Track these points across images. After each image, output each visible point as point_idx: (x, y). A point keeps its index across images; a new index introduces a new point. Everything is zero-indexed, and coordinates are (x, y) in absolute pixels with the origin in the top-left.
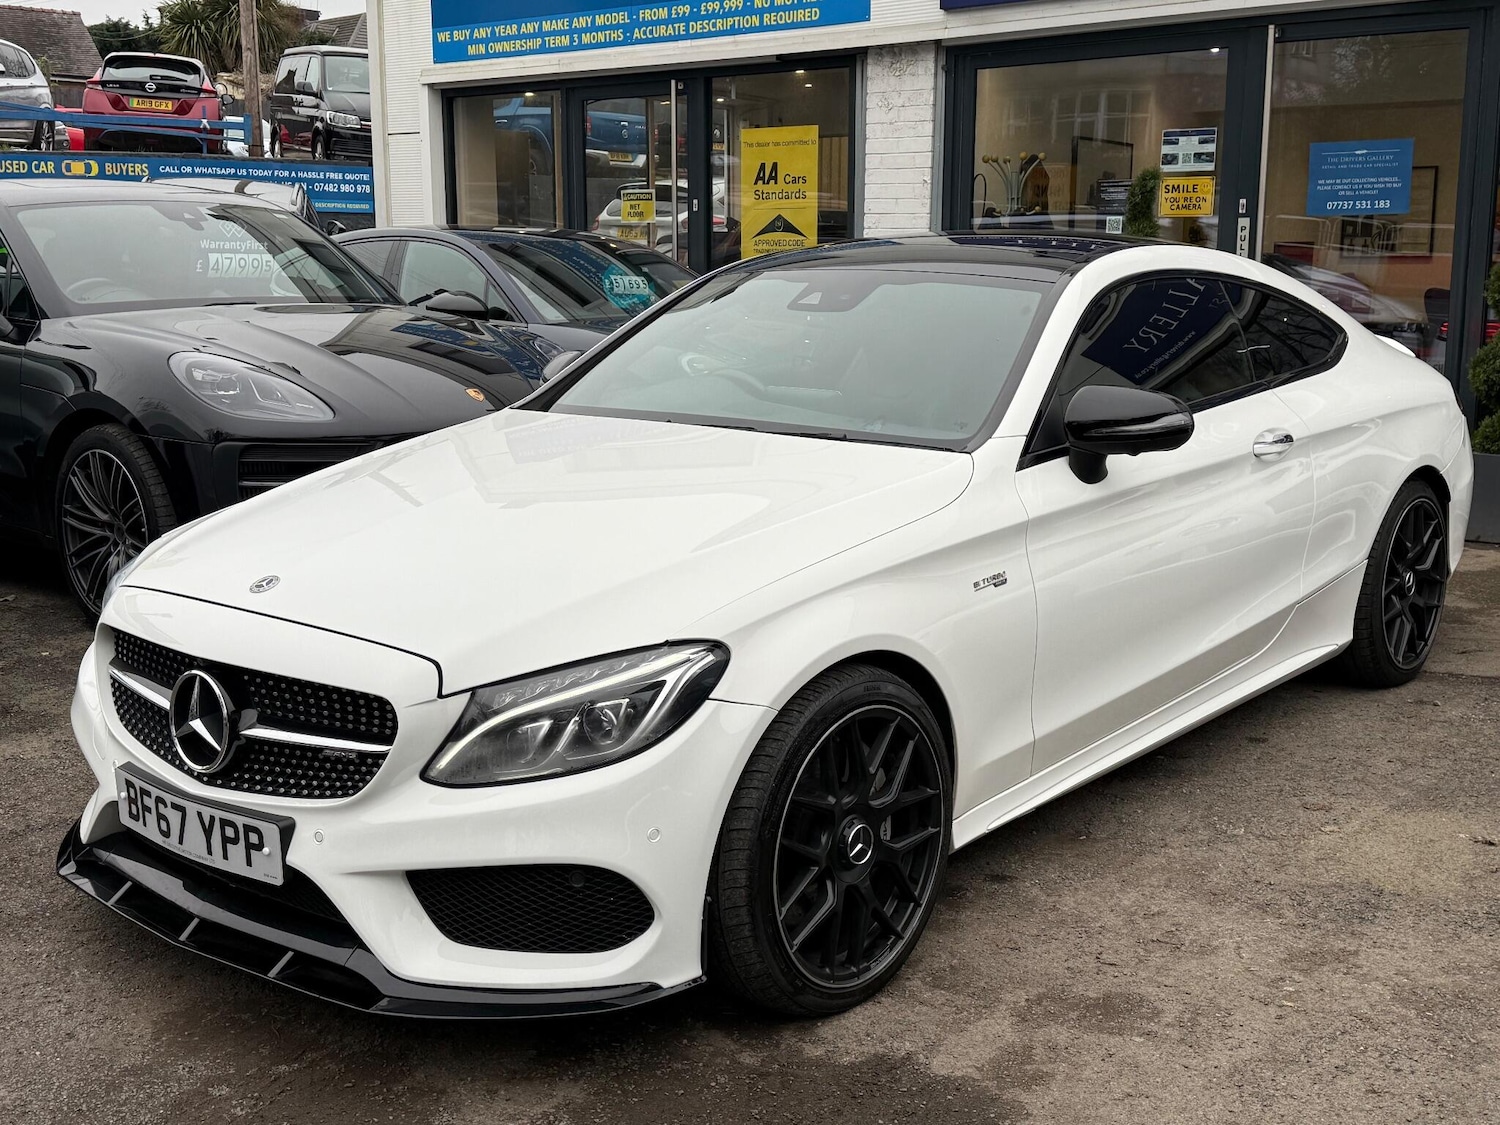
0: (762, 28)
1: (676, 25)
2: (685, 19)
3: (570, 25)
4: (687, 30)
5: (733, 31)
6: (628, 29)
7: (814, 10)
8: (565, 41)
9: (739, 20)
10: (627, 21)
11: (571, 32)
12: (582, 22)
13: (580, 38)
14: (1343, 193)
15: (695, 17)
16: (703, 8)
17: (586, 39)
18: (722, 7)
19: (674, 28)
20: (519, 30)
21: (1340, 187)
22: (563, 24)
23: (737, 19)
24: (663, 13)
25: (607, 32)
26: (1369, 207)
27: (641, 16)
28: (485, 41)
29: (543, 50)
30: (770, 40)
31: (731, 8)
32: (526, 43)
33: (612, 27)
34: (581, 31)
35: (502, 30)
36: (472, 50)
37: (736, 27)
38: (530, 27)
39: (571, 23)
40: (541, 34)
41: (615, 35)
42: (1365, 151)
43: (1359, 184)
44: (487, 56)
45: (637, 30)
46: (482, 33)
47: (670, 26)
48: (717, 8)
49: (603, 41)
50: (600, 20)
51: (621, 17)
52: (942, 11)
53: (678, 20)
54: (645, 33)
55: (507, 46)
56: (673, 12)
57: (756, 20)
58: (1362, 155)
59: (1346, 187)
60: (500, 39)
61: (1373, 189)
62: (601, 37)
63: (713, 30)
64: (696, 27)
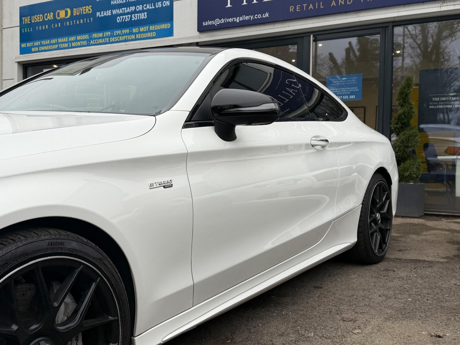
0: (136, 39)
1: (106, 39)
2: (109, 37)
3: (68, 40)
4: (109, 40)
5: (125, 41)
6: (88, 40)
7: (154, 33)
8: (66, 45)
9: (128, 37)
10: (88, 38)
11: (68, 42)
12: (72, 38)
13: (71, 44)
14: (338, 93)
15: (112, 36)
16: (115, 33)
17: (74, 44)
18: (122, 32)
19: (105, 40)
20: (50, 42)
21: (337, 91)
22: (66, 40)
23: (127, 36)
24: (101, 35)
25: (81, 42)
26: (348, 98)
27: (93, 36)
28: (38, 46)
29: (58, 49)
30: (139, 43)
31: (125, 33)
32: (52, 47)
33: (83, 40)
34: (71, 42)
35: (44, 42)
36: (33, 50)
37: (127, 39)
38: (54, 41)
39: (68, 39)
40: (58, 43)
41: (85, 43)
42: (345, 79)
43: (344, 90)
44: (39, 51)
45: (91, 41)
46: (37, 43)
47: (103, 39)
48: (120, 33)
49: (80, 45)
50: (79, 38)
51: (86, 37)
52: (198, 32)
53: (106, 37)
54: (94, 42)
55: (46, 48)
56: (105, 34)
57: (133, 37)
58: (345, 80)
59: (339, 91)
60: (44, 45)
61: (349, 92)
62: (79, 44)
63: (118, 40)
64: (112, 39)
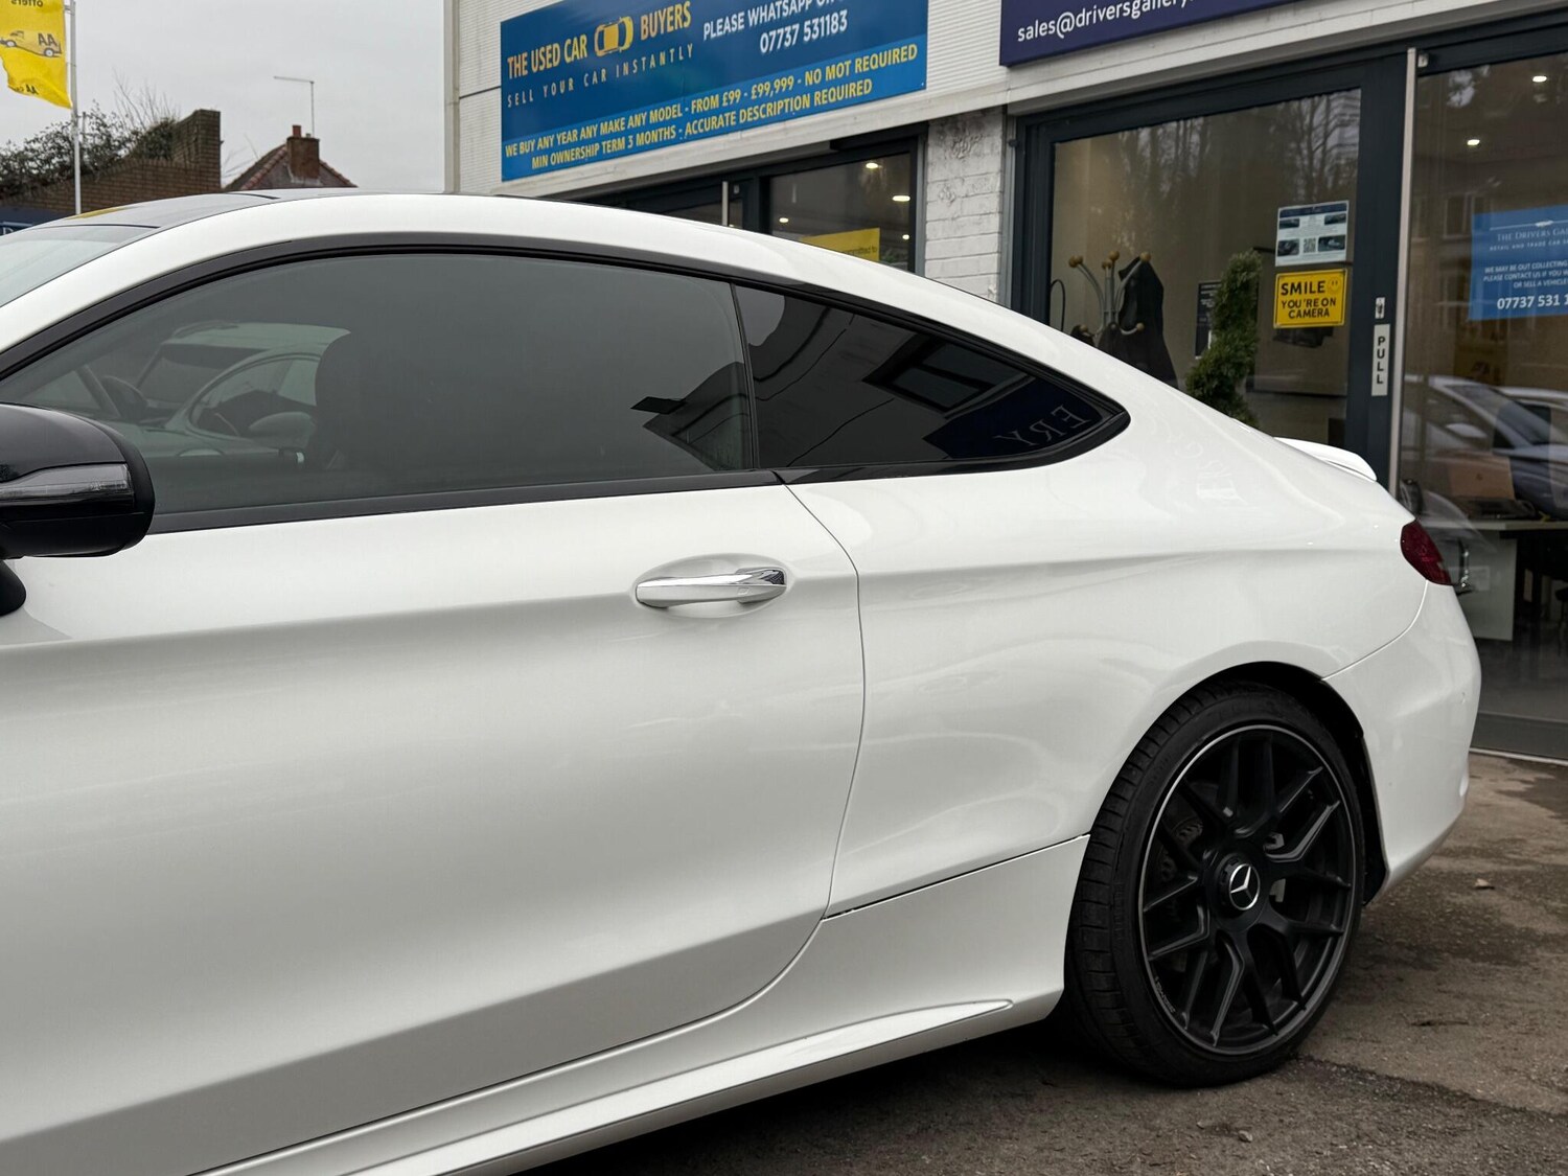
0: (814, 110)
1: (727, 115)
2: (735, 107)
3: (626, 125)
4: (737, 120)
5: (784, 117)
6: (680, 123)
7: (866, 81)
8: (620, 144)
9: (789, 103)
10: (680, 115)
11: (628, 132)
12: (637, 120)
13: (634, 139)
14: (1519, 285)
15: (746, 103)
16: (753, 92)
17: (641, 140)
18: (773, 88)
19: (724, 119)
20: (579, 135)
21: (1514, 276)
22: (619, 124)
23: (787, 101)
24: (714, 102)
25: (661, 130)
26: (1557, 303)
27: (693, 107)
28: (548, 152)
29: (601, 157)
31: (781, 88)
32: (584, 150)
33: (665, 124)
34: (635, 131)
35: (564, 138)
36: (536, 163)
37: (787, 110)
38: (588, 132)
39: (626, 122)
40: (599, 138)
41: (669, 132)
42: (1549, 223)
43: (1541, 270)
44: (550, 169)
45: (689, 124)
46: (545, 142)
47: (721, 116)
48: (768, 90)
49: (656, 140)
50: (654, 116)
51: (673, 111)
52: (1004, 69)
53: (729, 109)
54: (696, 128)
55: (567, 156)
56: (725, 99)
57: (806, 101)
58: (1547, 228)
59: (1523, 276)
60: (563, 148)
61: (1562, 277)
62: (654, 136)
63: (763, 117)
64: (746, 115)
